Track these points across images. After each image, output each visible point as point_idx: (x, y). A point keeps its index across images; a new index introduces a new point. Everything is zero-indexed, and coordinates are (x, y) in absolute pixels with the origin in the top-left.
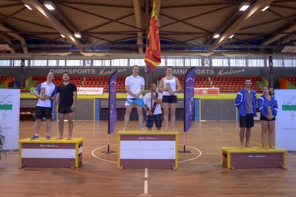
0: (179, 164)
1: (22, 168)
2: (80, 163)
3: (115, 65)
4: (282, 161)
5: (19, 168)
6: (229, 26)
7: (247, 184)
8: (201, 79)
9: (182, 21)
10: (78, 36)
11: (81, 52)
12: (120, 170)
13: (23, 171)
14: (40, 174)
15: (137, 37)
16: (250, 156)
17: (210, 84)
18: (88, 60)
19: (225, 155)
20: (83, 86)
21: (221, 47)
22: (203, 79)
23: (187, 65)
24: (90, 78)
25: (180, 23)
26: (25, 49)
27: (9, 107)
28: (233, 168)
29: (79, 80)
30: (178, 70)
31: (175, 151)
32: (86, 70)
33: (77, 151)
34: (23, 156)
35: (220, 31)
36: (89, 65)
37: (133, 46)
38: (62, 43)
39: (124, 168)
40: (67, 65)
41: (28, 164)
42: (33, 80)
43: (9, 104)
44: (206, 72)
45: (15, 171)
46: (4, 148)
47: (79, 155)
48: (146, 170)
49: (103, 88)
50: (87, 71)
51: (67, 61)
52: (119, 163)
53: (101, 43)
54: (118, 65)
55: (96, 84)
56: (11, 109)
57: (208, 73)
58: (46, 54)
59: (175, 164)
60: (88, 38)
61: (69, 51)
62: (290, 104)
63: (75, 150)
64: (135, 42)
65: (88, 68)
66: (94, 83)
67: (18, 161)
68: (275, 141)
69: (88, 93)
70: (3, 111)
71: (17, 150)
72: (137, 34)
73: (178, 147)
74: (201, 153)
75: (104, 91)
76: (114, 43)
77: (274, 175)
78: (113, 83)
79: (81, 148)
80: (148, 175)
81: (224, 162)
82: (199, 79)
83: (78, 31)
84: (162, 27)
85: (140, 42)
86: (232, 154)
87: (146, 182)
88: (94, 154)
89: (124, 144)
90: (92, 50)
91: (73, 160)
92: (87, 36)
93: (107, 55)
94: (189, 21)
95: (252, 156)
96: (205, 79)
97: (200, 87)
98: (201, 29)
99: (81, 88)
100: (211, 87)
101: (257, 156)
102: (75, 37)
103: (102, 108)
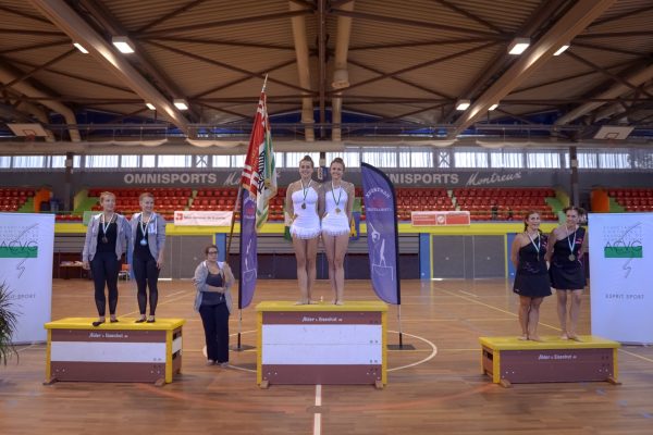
0: (389, 376)
1: (51, 383)
2: (177, 374)
4: (610, 366)
5: (45, 384)
6: (489, 86)
7: (539, 421)
8: (432, 192)
9: (393, 76)
10: (182, 106)
11: (188, 140)
12: (263, 389)
13: (52, 390)
14: (87, 397)
15: (301, 108)
17: (451, 204)
18: (202, 154)
19: (488, 354)
20: (191, 209)
21: (472, 129)
22: (436, 193)
23: (404, 164)
24: (206, 192)
25: (388, 80)
26: (74, 133)
27: (30, 252)
28: (506, 383)
29: (184, 195)
31: (380, 348)
32: (198, 176)
33: (169, 348)
34: (54, 358)
35: (471, 96)
36: (204, 166)
37: (294, 127)
38: (150, 121)
39: (269, 385)
40: (160, 165)
41: (64, 375)
42: (89, 196)
43: (32, 245)
44: (443, 178)
45: (37, 389)
46: (15, 340)
47: (175, 356)
48: (319, 388)
49: (231, 213)
50: (200, 178)
51: (160, 157)
52: (259, 371)
53: (227, 121)
55: (218, 204)
56: (35, 256)
57: (446, 182)
58: (116, 143)
59: (380, 375)
60: (202, 110)
61: (164, 138)
62: (621, 245)
63: (162, 346)
64: (297, 118)
65: (202, 172)
66: (214, 202)
67: (44, 368)
68: (590, 323)
69: (201, 223)
70: (17, 260)
71: (44, 344)
72: (301, 103)
73: (386, 336)
74: (435, 352)
75: (234, 219)
77: (594, 398)
78: (250, 203)
79: (179, 340)
80: (323, 401)
81: (485, 371)
82: (428, 193)
83: (181, 96)
84: (351, 87)
85: (307, 119)
86: (504, 353)
87: (318, 417)
89: (270, 332)
90: (211, 134)
91: (161, 366)
92: (199, 107)
93: (241, 145)
94: (407, 76)
95: (546, 357)
96: (440, 193)
97: (431, 210)
98: (430, 91)
99: (186, 213)
100: (454, 209)
101: (557, 357)
102: (174, 109)
103: (231, 255)
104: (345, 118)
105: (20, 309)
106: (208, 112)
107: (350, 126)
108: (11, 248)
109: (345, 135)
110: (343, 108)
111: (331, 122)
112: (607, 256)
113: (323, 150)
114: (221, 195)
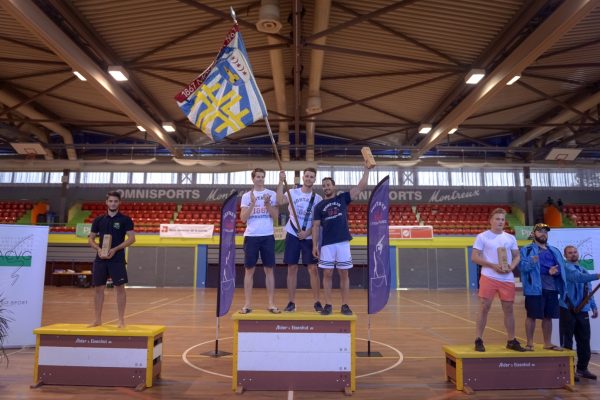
0: (357, 383)
1: (39, 385)
2: (157, 379)
3: (237, 182)
4: (567, 374)
5: (32, 387)
6: (448, 112)
8: (398, 208)
9: (362, 102)
10: (169, 128)
11: (174, 159)
12: (238, 394)
13: (38, 394)
15: (278, 131)
16: (501, 365)
17: (416, 219)
18: (187, 172)
19: (451, 362)
20: (176, 222)
21: (433, 151)
22: (401, 209)
23: (372, 182)
24: (189, 207)
25: (357, 105)
26: (71, 152)
27: (24, 261)
28: (468, 390)
29: (169, 209)
31: (349, 355)
32: (183, 192)
33: (150, 354)
34: (42, 362)
35: (432, 121)
36: (189, 182)
37: (271, 148)
38: (140, 142)
39: (244, 390)
40: (148, 182)
41: (50, 378)
42: (83, 209)
43: (26, 255)
44: (407, 195)
45: (24, 392)
47: (156, 361)
48: (291, 394)
49: (212, 226)
50: (185, 194)
51: (149, 174)
52: (234, 378)
53: (211, 142)
54: (243, 183)
55: (200, 217)
56: (29, 265)
57: (410, 198)
58: (109, 161)
59: (349, 381)
60: (188, 132)
61: (153, 157)
63: (146, 350)
65: (187, 189)
66: (197, 216)
67: (32, 372)
69: (185, 235)
70: (10, 269)
71: (33, 348)
72: (278, 126)
73: (356, 344)
74: (402, 357)
75: (215, 232)
76: (236, 141)
78: (229, 216)
79: (160, 346)
81: (449, 378)
82: (394, 209)
83: (169, 119)
84: (324, 112)
85: (283, 140)
86: (466, 361)
88: (188, 358)
89: (245, 339)
90: (196, 154)
91: (141, 372)
92: (185, 129)
93: (223, 164)
94: (375, 102)
95: (507, 365)
96: (405, 209)
97: (397, 224)
98: (396, 117)
99: (171, 226)
100: (418, 224)
101: (516, 365)
102: (163, 131)
103: (211, 265)
104: (318, 140)
105: (12, 316)
106: (192, 133)
107: (322, 148)
108: (7, 258)
109: (318, 155)
110: (316, 131)
111: (305, 143)
113: (297, 169)
114: (204, 209)
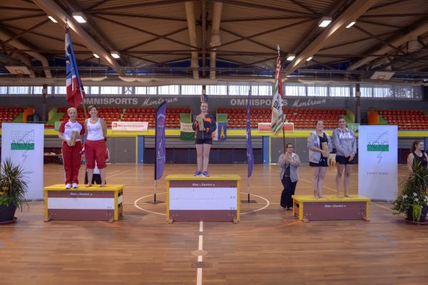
0: (241, 216)
1: (49, 221)
3: (163, 93)
4: (364, 211)
5: (45, 222)
6: (307, 46)
7: (321, 239)
9: (248, 38)
10: (116, 56)
11: (120, 77)
12: (170, 223)
13: (50, 225)
14: (71, 228)
15: (191, 58)
16: (326, 206)
18: (129, 86)
19: (297, 205)
20: (122, 120)
21: (296, 72)
23: (254, 93)
24: (131, 110)
25: (245, 41)
26: (48, 72)
27: (30, 146)
28: (306, 220)
29: (117, 111)
30: (243, 100)
31: (236, 201)
32: (126, 99)
33: (116, 201)
34: (50, 207)
35: (296, 51)
36: (130, 93)
37: (186, 69)
38: (95, 65)
39: (174, 221)
40: (102, 93)
41: (56, 217)
42: (58, 112)
43: (31, 142)
45: (40, 224)
47: (119, 205)
48: (201, 223)
49: (147, 123)
50: (128, 101)
51: (102, 88)
52: (167, 215)
53: (145, 65)
54: (167, 93)
55: (139, 117)
56: (33, 149)
59: (236, 216)
60: (128, 58)
61: (105, 76)
62: (377, 144)
63: (113, 199)
64: (188, 64)
65: (129, 97)
66: (136, 116)
67: (44, 213)
69: (129, 129)
70: (22, 152)
71: (42, 200)
72: (191, 54)
73: (240, 196)
74: (268, 203)
75: (149, 127)
76: (161, 65)
77: (354, 228)
78: (161, 117)
79: (121, 197)
80: (204, 229)
82: (269, 112)
83: (115, 49)
84: (221, 45)
85: (194, 64)
86: (305, 204)
87: (201, 238)
88: (137, 205)
89: (174, 192)
90: (134, 74)
91: (111, 211)
92: (127, 56)
93: (153, 81)
94: (257, 39)
95: (329, 206)
97: (270, 122)
98: (271, 48)
99: (119, 123)
101: (335, 206)
102: (111, 58)
103: (147, 149)
104: (218, 64)
105: (29, 180)
106: (131, 59)
107: (221, 70)
108: (19, 144)
109: (218, 75)
110: (217, 58)
111: (209, 66)
112: (368, 150)
113: (204, 84)
